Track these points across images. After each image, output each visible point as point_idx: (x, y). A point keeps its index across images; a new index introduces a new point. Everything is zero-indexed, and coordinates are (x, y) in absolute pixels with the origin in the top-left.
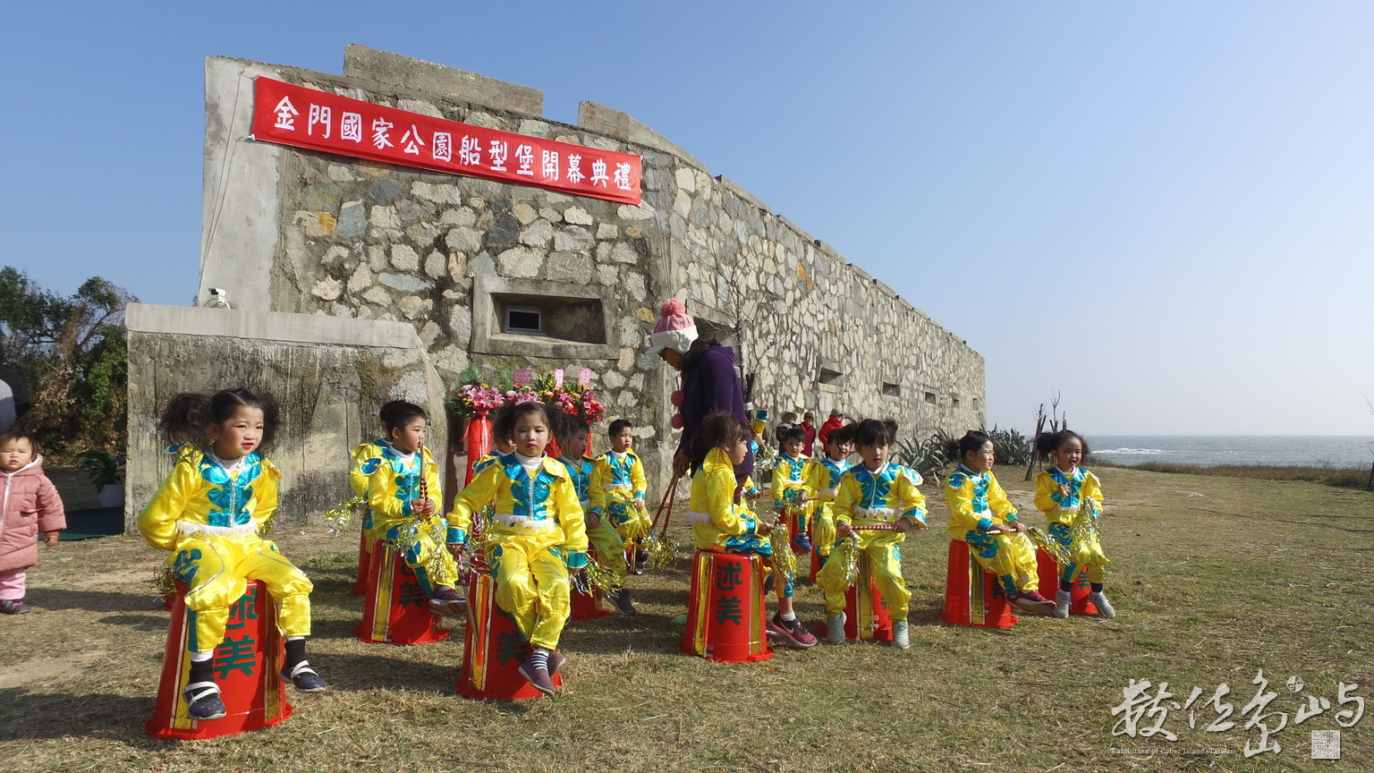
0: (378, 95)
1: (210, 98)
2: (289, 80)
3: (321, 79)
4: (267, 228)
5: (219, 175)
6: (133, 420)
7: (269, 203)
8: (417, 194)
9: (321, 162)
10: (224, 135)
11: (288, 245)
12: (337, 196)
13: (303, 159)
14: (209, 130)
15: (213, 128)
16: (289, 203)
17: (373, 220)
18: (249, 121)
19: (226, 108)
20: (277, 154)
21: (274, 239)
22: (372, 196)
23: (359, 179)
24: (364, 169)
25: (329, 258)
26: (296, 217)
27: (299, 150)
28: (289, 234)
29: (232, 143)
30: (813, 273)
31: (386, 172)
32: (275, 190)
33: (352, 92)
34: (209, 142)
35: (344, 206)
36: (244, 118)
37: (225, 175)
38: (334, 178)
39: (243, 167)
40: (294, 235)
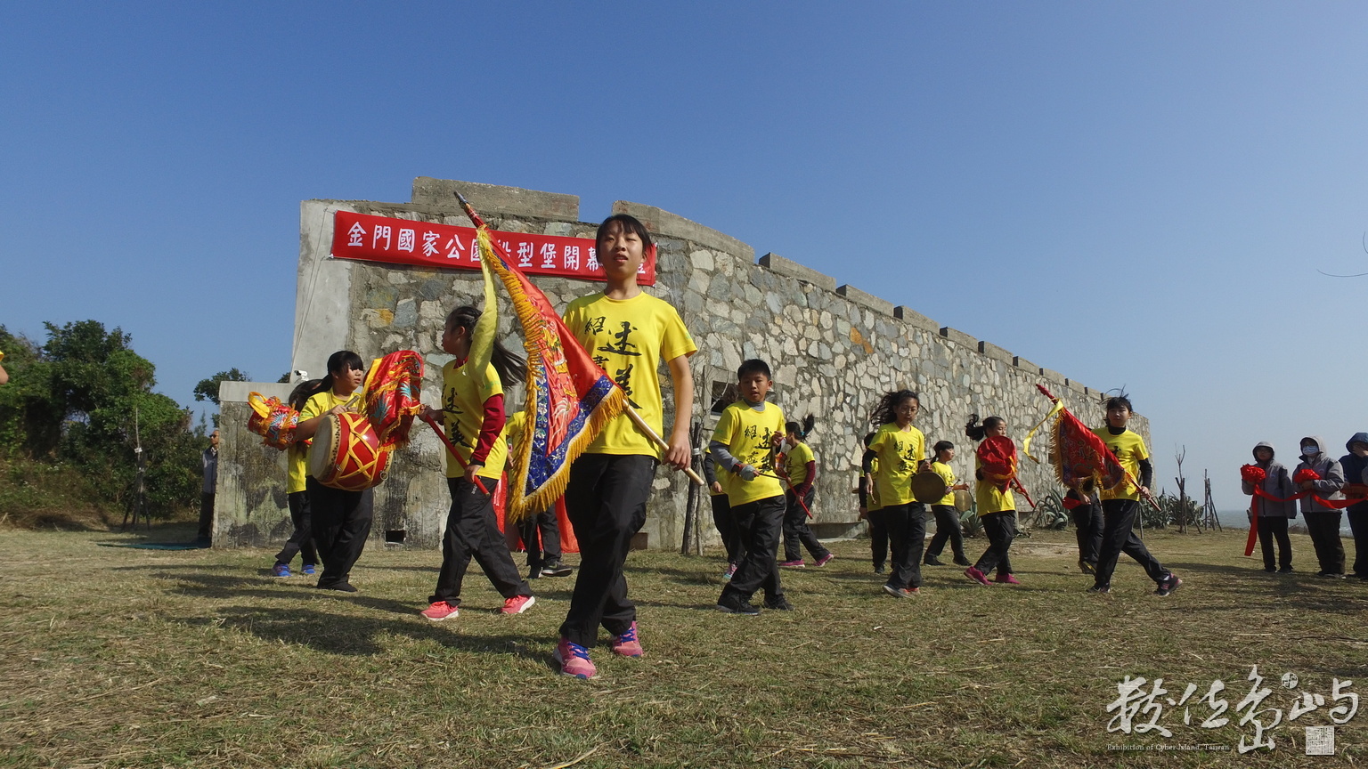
0: (428, 215)
1: (304, 230)
2: (361, 211)
3: (384, 208)
4: (340, 323)
5: (307, 285)
6: (221, 465)
7: (342, 304)
8: (457, 290)
9: (383, 270)
10: (312, 256)
11: (356, 335)
12: (394, 296)
13: (369, 269)
14: (302, 253)
15: (303, 253)
16: (357, 303)
17: (422, 313)
18: (331, 244)
19: (314, 237)
20: (349, 267)
21: (346, 331)
22: (423, 294)
23: (412, 281)
24: (415, 274)
25: (387, 344)
26: (363, 314)
27: (366, 263)
28: (357, 327)
29: (318, 261)
30: (873, 336)
31: (434, 274)
32: (347, 295)
33: (408, 214)
34: (301, 263)
35: (399, 303)
36: (326, 243)
37: (312, 286)
38: (392, 282)
39: (325, 279)
40: (361, 328)
